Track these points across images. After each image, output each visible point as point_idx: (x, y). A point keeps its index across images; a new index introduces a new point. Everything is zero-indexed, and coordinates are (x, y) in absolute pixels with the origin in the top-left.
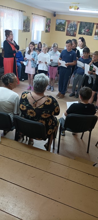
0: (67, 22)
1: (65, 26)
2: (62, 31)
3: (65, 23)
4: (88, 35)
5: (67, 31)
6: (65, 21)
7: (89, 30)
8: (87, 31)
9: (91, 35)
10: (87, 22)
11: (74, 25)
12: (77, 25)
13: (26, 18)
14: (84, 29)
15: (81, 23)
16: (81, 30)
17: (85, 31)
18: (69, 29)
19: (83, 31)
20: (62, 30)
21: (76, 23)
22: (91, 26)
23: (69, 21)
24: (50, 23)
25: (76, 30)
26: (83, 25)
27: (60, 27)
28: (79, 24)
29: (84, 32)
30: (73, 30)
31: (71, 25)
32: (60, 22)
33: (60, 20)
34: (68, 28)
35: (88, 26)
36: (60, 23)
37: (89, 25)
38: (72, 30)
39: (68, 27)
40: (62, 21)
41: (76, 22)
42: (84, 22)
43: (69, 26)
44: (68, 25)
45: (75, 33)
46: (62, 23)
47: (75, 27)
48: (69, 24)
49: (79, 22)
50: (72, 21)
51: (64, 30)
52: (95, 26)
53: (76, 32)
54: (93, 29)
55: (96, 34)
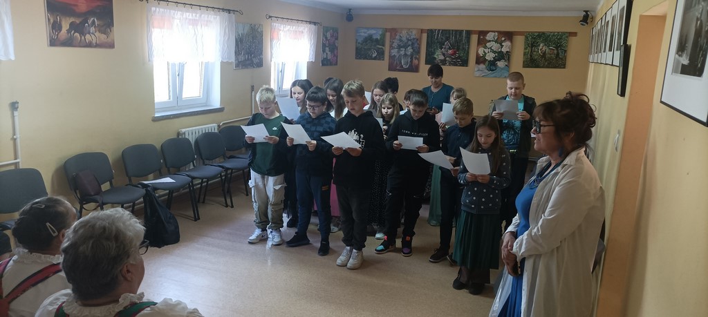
0: (388, 34)
1: (384, 45)
2: (375, 58)
3: (383, 36)
4: (455, 64)
5: (391, 57)
6: (380, 33)
7: (458, 49)
8: (452, 55)
9: (465, 63)
10: (450, 30)
11: (408, 40)
12: (419, 40)
13: (247, 28)
15: (431, 33)
16: (434, 53)
17: (444, 55)
18: (394, 52)
20: (374, 56)
21: (414, 34)
22: (461, 40)
23: (394, 31)
24: (337, 39)
25: (418, 52)
26: (436, 38)
27: (370, 49)
28: (425, 36)
29: (442, 57)
30: (409, 53)
31: (401, 40)
32: (366, 35)
33: (368, 29)
34: (392, 51)
35: (453, 39)
36: (369, 39)
37: (456, 37)
39: (391, 47)
40: (373, 32)
41: (414, 32)
42: (439, 30)
43: (395, 45)
44: (392, 43)
45: (416, 62)
46: (374, 37)
47: (413, 44)
48: (395, 39)
49: (422, 31)
50: (402, 29)
51: (381, 55)
52: (474, 38)
53: (418, 59)
54: (468, 48)
55: (480, 60)
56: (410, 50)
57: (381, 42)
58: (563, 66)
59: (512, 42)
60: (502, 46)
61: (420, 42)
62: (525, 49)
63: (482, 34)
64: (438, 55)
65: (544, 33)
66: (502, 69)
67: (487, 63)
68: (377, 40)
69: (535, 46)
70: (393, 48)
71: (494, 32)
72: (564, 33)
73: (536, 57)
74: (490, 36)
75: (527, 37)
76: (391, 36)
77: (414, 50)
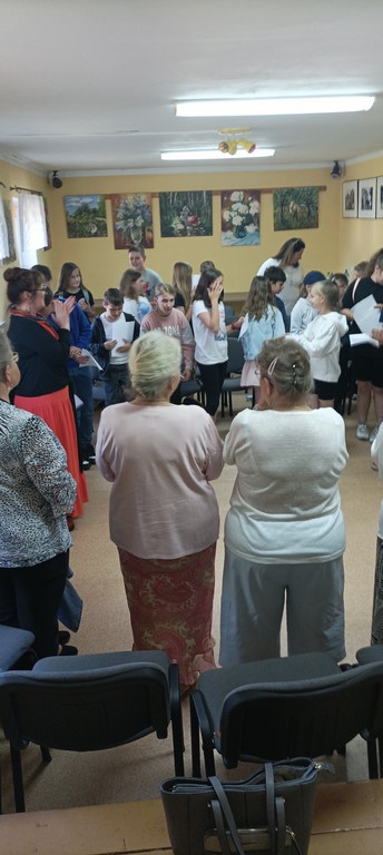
0: (108, 203)
1: (105, 217)
2: (96, 235)
3: (103, 205)
4: (198, 234)
5: (117, 232)
6: (99, 200)
7: (199, 215)
8: (193, 222)
9: (209, 232)
10: (186, 192)
11: (137, 208)
12: (149, 207)
14: (179, 215)
15: (164, 197)
16: (171, 222)
17: (183, 223)
18: (120, 225)
19: (177, 225)
20: (94, 231)
21: (143, 200)
22: (202, 203)
23: (115, 198)
25: (151, 223)
26: (172, 203)
27: (86, 224)
28: (156, 203)
29: (181, 227)
30: (139, 225)
31: (127, 209)
32: (79, 205)
33: (81, 196)
34: (117, 223)
35: (191, 203)
36: (84, 210)
37: (195, 199)
38: (135, 227)
39: (115, 219)
40: (87, 200)
41: (143, 197)
42: (174, 193)
43: (120, 215)
44: (115, 213)
45: (148, 235)
46: (91, 207)
47: (143, 213)
48: (118, 208)
49: (153, 195)
50: (125, 194)
51: (102, 231)
52: (217, 200)
53: (152, 231)
54: (211, 212)
55: (226, 226)
56: (140, 221)
57: (100, 213)
58: (315, 225)
59: (259, 201)
60: (250, 208)
61: (152, 209)
62: (275, 208)
63: (226, 194)
64: (175, 224)
65: (293, 189)
66: (252, 235)
67: (234, 229)
68: (95, 211)
69: (286, 205)
70: (118, 220)
71: (239, 191)
72: (313, 188)
73: (288, 218)
74: (235, 197)
75: (275, 196)
76: (113, 204)
77: (146, 221)
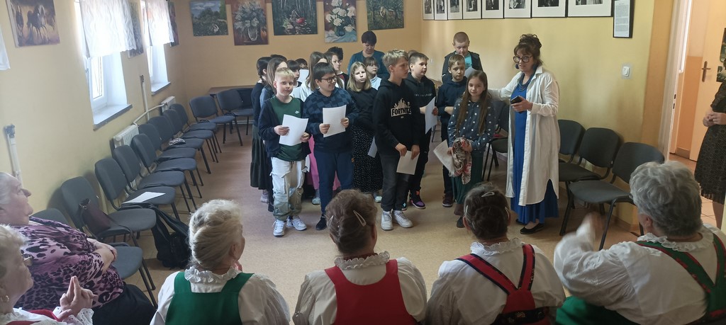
0: (228, 7)
1: (225, 18)
2: (218, 33)
3: (223, 9)
4: (305, 33)
5: (236, 31)
6: (220, 5)
7: (306, 18)
8: (301, 23)
9: (314, 31)
11: (252, 11)
12: (263, 10)
14: (289, 17)
15: (275, 2)
16: (282, 23)
17: (292, 24)
18: (239, 25)
19: (288, 26)
20: (215, 31)
21: (258, 5)
22: (308, 8)
23: (234, 3)
25: (265, 23)
26: (282, 7)
27: (209, 24)
28: (269, 6)
30: (255, 25)
31: (244, 12)
32: (203, 9)
34: (236, 24)
35: (299, 8)
36: (208, 12)
37: (302, 5)
38: (252, 27)
39: (234, 20)
40: (210, 5)
41: (258, 3)
43: (238, 17)
44: (234, 15)
45: (264, 33)
46: (213, 10)
47: (258, 15)
48: (237, 11)
49: (266, 1)
51: (223, 30)
52: (320, 5)
53: (266, 31)
54: (316, 15)
55: (329, 27)
56: (256, 22)
57: (221, 15)
58: (402, 26)
59: (355, 7)
60: (347, 11)
61: (265, 12)
62: (368, 12)
63: (328, 0)
64: (286, 25)
66: (350, 33)
67: (336, 29)
68: (216, 13)
69: (377, 10)
70: (237, 21)
73: (379, 20)
74: (334, 3)
75: (368, 2)
76: (232, 8)
77: (260, 22)
